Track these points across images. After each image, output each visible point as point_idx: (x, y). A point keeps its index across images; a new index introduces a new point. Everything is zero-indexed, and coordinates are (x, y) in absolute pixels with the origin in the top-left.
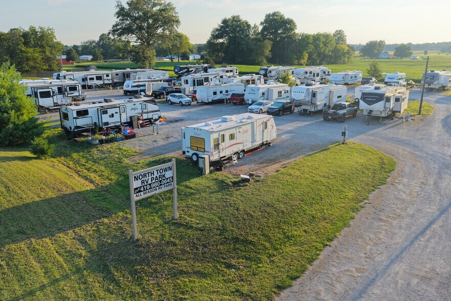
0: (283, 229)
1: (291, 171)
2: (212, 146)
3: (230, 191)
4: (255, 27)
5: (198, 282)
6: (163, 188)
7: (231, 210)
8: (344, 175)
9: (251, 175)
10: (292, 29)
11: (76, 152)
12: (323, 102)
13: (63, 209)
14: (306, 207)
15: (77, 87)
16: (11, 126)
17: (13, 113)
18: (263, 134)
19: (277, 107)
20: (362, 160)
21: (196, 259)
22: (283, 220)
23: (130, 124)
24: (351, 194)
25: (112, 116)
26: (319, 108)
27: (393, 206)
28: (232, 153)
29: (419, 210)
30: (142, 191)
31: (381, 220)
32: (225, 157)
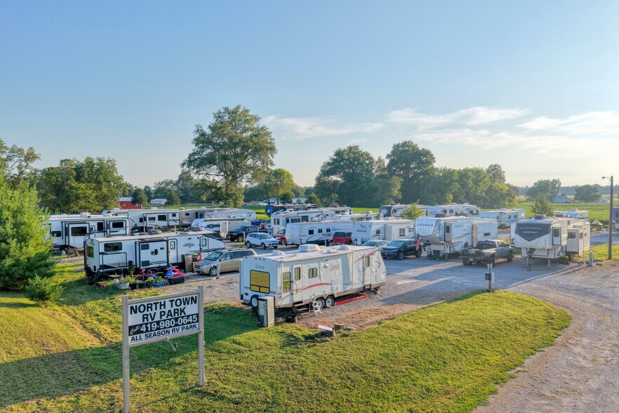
0: (373, 406)
1: (400, 324)
2: (280, 283)
3: (298, 348)
4: (380, 160)
6: (180, 330)
8: (485, 331)
9: (336, 327)
10: (429, 163)
12: (464, 240)
13: (36, 370)
14: (417, 375)
15: (124, 222)
17: (13, 243)
18: (364, 274)
19: (396, 247)
20: (517, 312)
22: (375, 392)
23: (181, 265)
24: (494, 358)
25: (156, 252)
26: (458, 248)
27: (564, 376)
28: (313, 297)
29: (608, 383)
30: (142, 332)
31: (542, 396)
32: (301, 302)
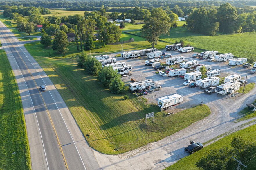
0: (172, 127)
2: (164, 105)
3: (165, 117)
5: (154, 133)
6: (151, 116)
7: (164, 122)
8: (193, 116)
9: (171, 113)
11: (133, 98)
13: (133, 116)
16: (119, 90)
18: (179, 101)
21: (155, 130)
22: (173, 125)
23: (146, 89)
25: (142, 87)
28: (169, 106)
32: (167, 107)
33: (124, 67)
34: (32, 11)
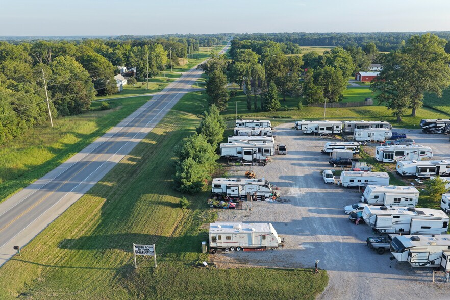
2: (211, 239)
6: (149, 254)
18: (261, 242)
25: (233, 191)
28: (228, 246)
33: (257, 146)
34: (269, 47)
